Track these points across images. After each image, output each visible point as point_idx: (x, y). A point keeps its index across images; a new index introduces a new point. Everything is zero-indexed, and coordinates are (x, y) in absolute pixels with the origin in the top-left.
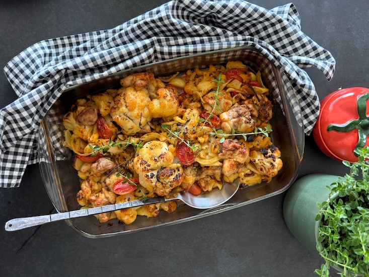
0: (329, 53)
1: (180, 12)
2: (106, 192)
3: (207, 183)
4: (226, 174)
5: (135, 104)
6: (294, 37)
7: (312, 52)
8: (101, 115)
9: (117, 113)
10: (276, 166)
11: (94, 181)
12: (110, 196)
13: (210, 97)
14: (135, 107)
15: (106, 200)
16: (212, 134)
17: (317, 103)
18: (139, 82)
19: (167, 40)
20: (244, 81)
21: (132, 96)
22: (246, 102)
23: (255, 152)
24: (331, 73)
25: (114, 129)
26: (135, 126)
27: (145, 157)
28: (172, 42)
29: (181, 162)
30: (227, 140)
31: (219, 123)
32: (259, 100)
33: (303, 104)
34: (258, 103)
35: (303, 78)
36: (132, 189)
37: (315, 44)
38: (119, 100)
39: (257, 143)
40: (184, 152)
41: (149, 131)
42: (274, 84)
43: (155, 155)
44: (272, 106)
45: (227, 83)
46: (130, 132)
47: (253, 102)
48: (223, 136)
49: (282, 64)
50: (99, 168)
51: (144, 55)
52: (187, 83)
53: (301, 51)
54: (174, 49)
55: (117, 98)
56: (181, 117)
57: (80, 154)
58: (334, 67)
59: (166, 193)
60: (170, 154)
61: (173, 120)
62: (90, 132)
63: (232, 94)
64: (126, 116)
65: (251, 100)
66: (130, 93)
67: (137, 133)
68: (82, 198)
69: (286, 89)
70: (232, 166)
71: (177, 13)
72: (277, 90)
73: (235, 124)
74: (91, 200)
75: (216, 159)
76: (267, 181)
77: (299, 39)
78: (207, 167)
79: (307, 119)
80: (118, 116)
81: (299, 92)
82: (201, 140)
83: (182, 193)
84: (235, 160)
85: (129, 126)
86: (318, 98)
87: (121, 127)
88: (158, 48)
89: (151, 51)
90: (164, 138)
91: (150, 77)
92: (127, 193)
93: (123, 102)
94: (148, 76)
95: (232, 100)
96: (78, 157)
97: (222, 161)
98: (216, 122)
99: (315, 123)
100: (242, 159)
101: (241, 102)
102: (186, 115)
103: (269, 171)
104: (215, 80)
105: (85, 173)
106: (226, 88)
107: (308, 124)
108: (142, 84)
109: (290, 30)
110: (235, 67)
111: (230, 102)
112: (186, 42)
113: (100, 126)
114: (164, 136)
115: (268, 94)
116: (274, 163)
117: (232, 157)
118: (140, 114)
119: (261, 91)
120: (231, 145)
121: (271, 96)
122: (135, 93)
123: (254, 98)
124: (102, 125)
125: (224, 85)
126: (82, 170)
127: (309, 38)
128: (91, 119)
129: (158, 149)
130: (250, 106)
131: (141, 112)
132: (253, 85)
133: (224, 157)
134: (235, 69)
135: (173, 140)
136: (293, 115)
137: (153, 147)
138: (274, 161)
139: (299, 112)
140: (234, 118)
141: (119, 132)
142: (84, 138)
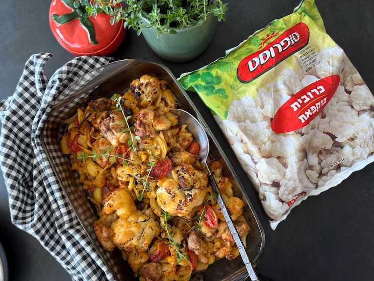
0: (27, 62)
1: (28, 215)
2: (219, 233)
3: (184, 140)
4: (169, 125)
5: (127, 232)
6: (21, 101)
7: (30, 80)
8: (148, 260)
9: (140, 246)
10: (147, 81)
11: (213, 247)
12: (222, 228)
13: (101, 161)
14: (130, 231)
15: (227, 231)
16: (135, 149)
17: (74, 61)
18: (105, 234)
19: (57, 219)
20: (77, 133)
21: (120, 237)
22: (96, 126)
23: (142, 103)
24: (44, 56)
25: (158, 244)
26: (148, 225)
27: (174, 207)
28: (57, 214)
29: (170, 171)
30: (136, 133)
31: (123, 146)
32: (90, 114)
33: (81, 73)
34: (93, 114)
35: (54, 82)
36: (210, 209)
37: (21, 79)
38: (128, 248)
39: (132, 104)
40: (160, 171)
41: (151, 210)
42: (72, 105)
43: (170, 198)
44: (92, 100)
45: (84, 149)
46: (155, 228)
47: (94, 120)
48: (133, 138)
49: (47, 105)
50: (198, 247)
51: (77, 237)
52: (95, 187)
53: (32, 89)
54: (63, 210)
55: (126, 250)
56: (128, 183)
57: (192, 269)
58: (37, 55)
59: (204, 176)
60: (164, 184)
61: (133, 190)
62: (167, 265)
63: (92, 141)
64: (140, 237)
65: (92, 122)
66: (118, 240)
67: (155, 221)
68: (231, 254)
69: (73, 93)
70: (160, 122)
71: (29, 217)
72: (76, 100)
73: (118, 130)
74: (231, 245)
75: (158, 139)
76: (166, 84)
77: (21, 95)
78: (168, 144)
79: (94, 65)
80: (143, 245)
81: (71, 80)
82: (144, 158)
83: (201, 160)
84: (153, 121)
85: (149, 231)
86: (70, 62)
87: (153, 238)
88: (66, 226)
89: (71, 232)
90: (153, 194)
91: (98, 225)
92: (213, 213)
93: (129, 244)
94: (97, 227)
95: (99, 139)
96: (195, 270)
97: (158, 132)
98: (123, 149)
99: (96, 57)
100: (150, 115)
101: (97, 131)
102: (124, 179)
103: (154, 86)
104: (84, 161)
105: (208, 258)
106: (90, 149)
107: (99, 62)
108: (106, 231)
109: (14, 107)
110: (66, 146)
111: (100, 141)
112: (54, 201)
113: (159, 258)
114: (150, 194)
115: (83, 108)
116: (145, 83)
117: (151, 124)
118: (135, 225)
119: (81, 115)
120: (139, 129)
121: (83, 105)
122: (116, 235)
123: (90, 120)
124: (156, 256)
125: (86, 151)
126: (206, 262)
127: (18, 86)
128: (155, 268)
129: (164, 196)
130: (98, 121)
131: (133, 224)
132: (78, 124)
133: (153, 132)
134: (68, 145)
135: (152, 185)
136: (95, 78)
137: (163, 202)
138: (142, 84)
139: (90, 74)
140: (113, 134)
141: (159, 238)
142: (174, 270)
